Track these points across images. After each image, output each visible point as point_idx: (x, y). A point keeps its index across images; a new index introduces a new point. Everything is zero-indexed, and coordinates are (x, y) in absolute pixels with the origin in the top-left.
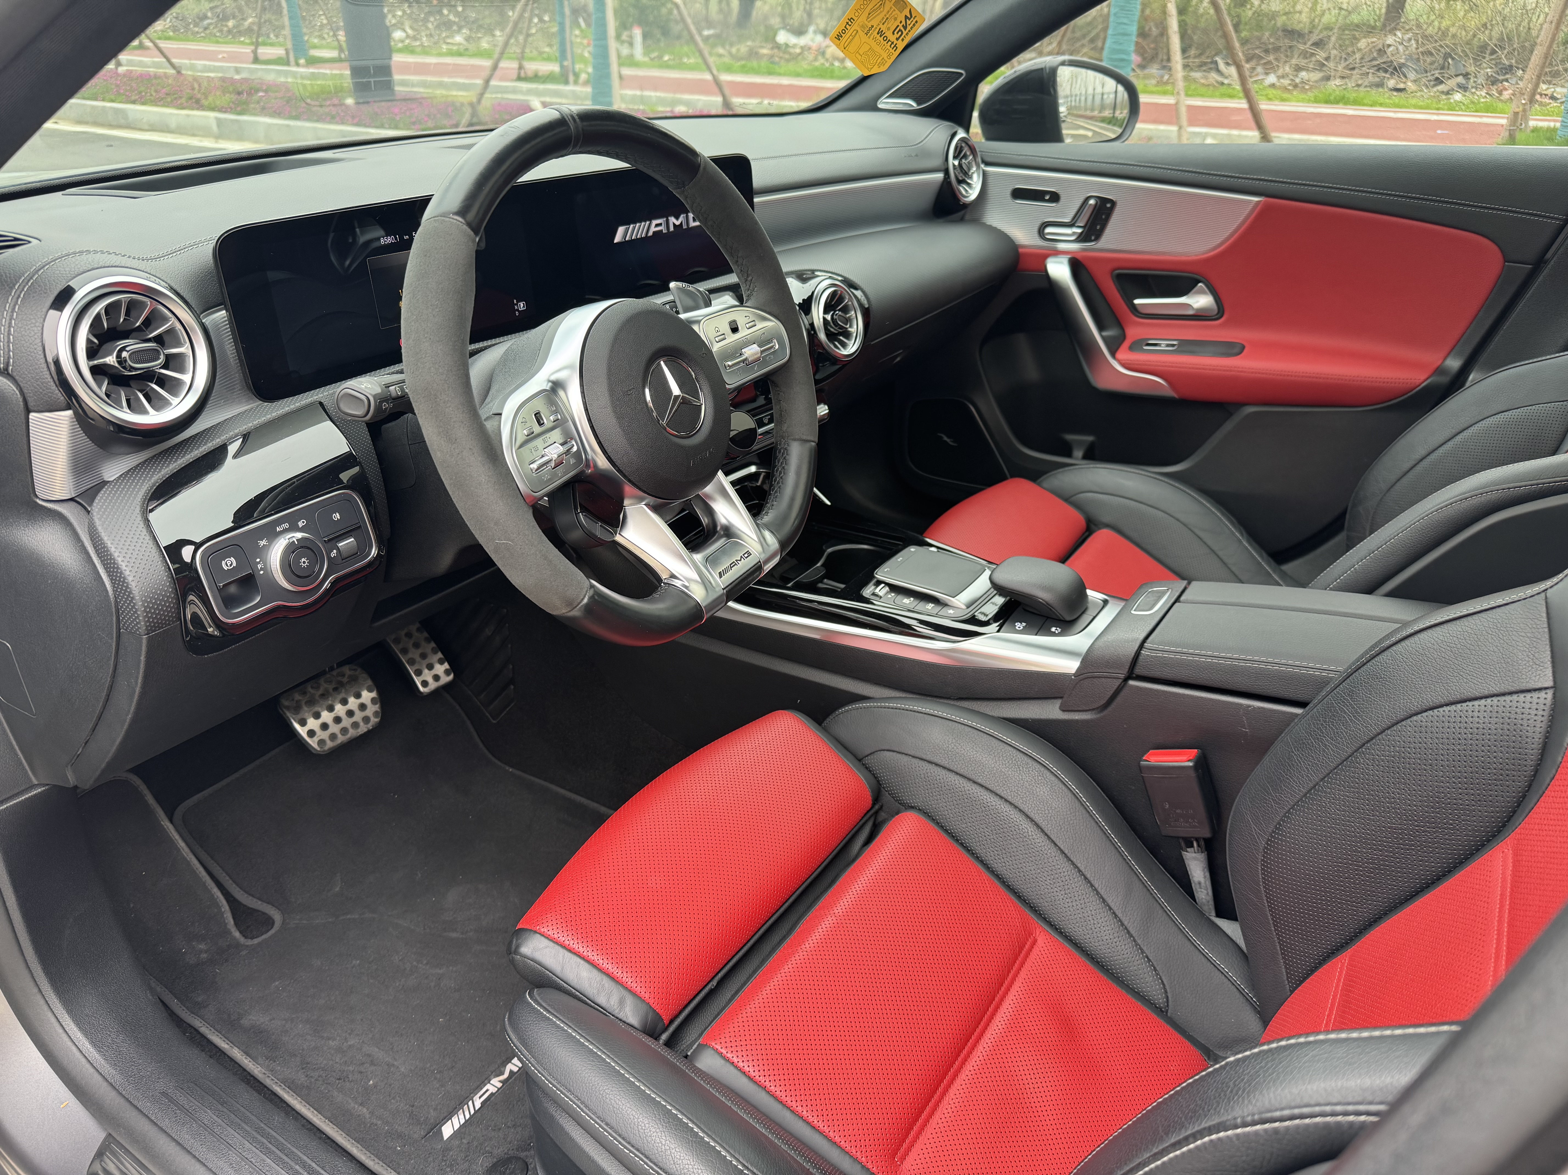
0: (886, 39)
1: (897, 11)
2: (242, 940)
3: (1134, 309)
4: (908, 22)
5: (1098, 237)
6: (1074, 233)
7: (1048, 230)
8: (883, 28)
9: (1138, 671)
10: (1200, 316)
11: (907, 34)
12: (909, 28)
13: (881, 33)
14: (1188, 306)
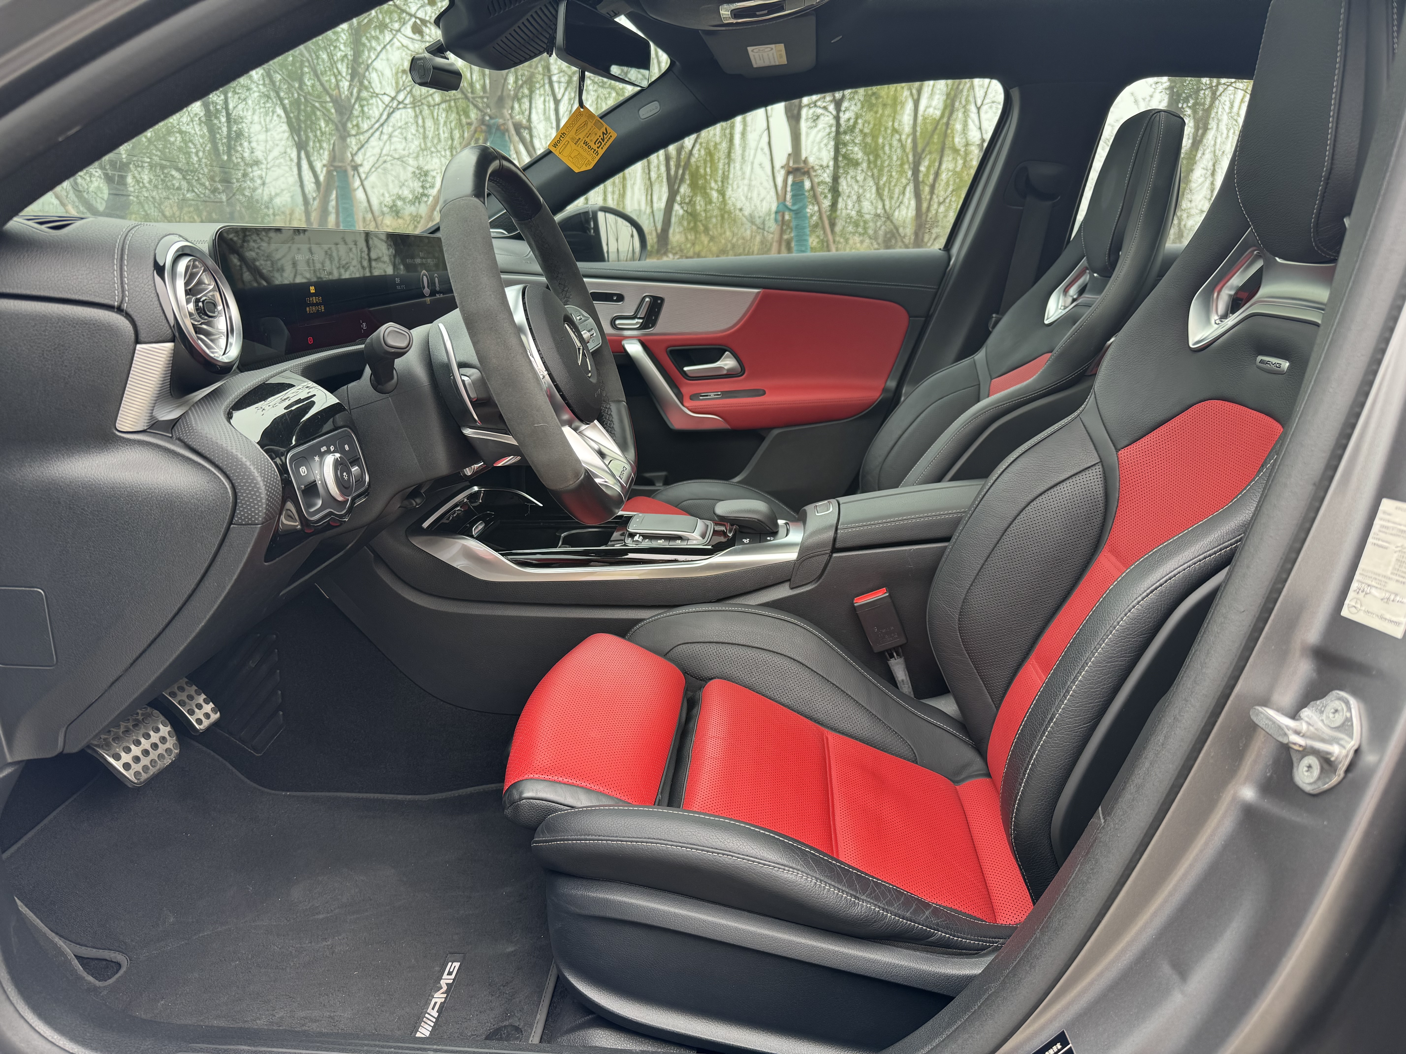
0: (590, 147)
1: (597, 129)
2: (97, 983)
3: (685, 374)
4: (605, 136)
5: (654, 324)
6: (637, 323)
7: (617, 322)
8: (588, 140)
9: (838, 545)
10: (730, 375)
12: (606, 140)
14: (720, 368)
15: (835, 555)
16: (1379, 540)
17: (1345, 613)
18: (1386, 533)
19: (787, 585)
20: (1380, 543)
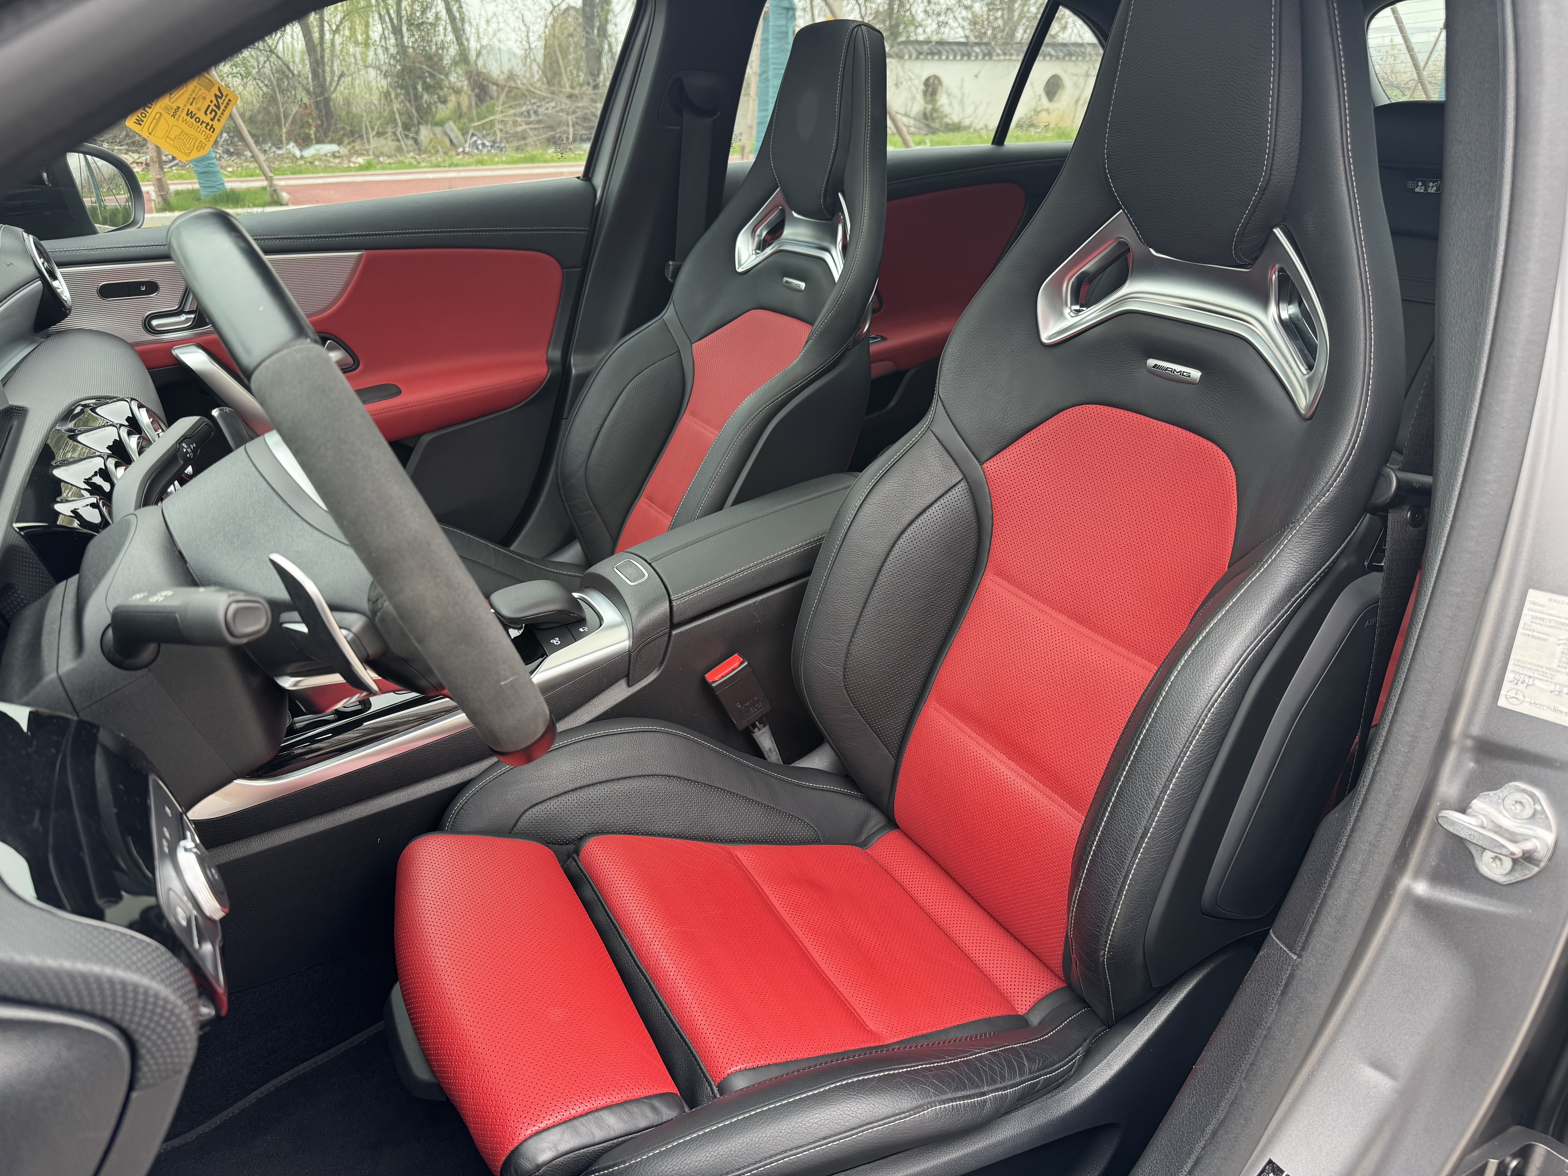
0: (198, 120)
1: (203, 91)
4: (220, 101)
7: (155, 323)
8: (192, 108)
9: (676, 619)
11: (222, 114)
12: (222, 107)
13: (190, 114)
15: (674, 632)
16: (1534, 631)
17: (1502, 702)
18: (1542, 625)
19: (623, 683)
20: (1535, 634)
